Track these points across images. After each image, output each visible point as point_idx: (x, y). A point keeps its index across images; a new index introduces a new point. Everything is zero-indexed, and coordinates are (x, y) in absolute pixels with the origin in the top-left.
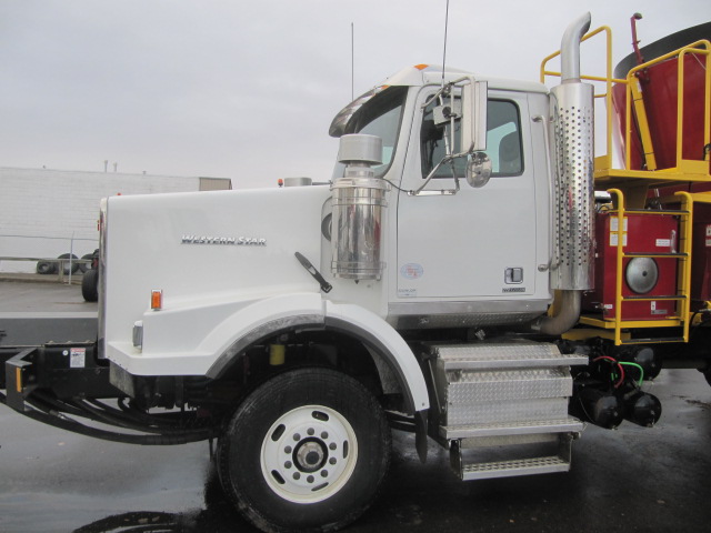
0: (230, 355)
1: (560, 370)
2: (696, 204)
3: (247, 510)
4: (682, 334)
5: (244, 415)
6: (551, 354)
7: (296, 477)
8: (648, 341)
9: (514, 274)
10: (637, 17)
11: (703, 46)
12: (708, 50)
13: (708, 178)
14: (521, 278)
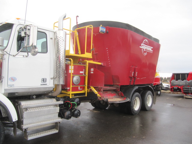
1: (56, 105)
6: (54, 101)
9: (44, 80)
10: (78, 16)
11: (91, 27)
12: (92, 28)
13: (91, 57)
14: (46, 81)
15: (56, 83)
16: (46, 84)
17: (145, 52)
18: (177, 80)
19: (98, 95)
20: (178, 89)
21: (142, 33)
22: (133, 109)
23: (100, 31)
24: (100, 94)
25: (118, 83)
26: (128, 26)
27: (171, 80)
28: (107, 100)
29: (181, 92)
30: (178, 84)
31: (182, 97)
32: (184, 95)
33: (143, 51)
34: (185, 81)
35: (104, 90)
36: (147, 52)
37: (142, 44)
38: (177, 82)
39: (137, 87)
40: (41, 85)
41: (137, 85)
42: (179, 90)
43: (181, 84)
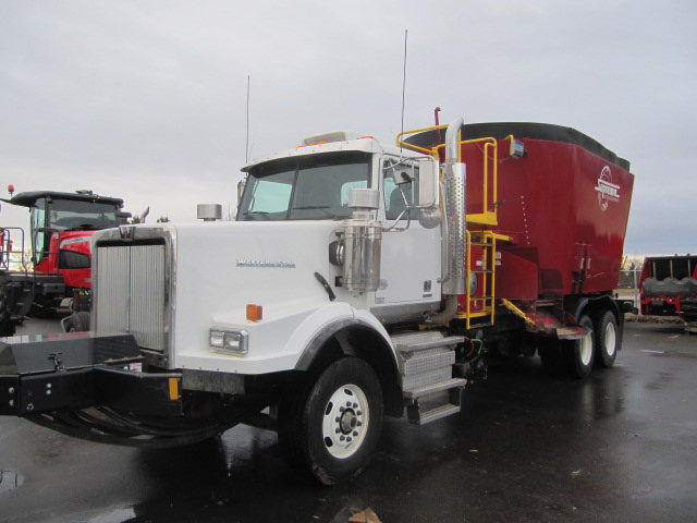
0: (313, 352)
1: (448, 347)
2: (497, 240)
3: (317, 469)
4: (490, 320)
5: (315, 397)
6: (437, 338)
7: (342, 439)
8: (479, 325)
9: (427, 286)
10: (438, 110)
11: (492, 142)
12: (495, 144)
13: (496, 223)
14: (430, 287)
15: (447, 291)
16: (431, 295)
17: (604, 201)
18: (660, 278)
19: (528, 320)
20: (666, 305)
21: (598, 147)
22: (580, 362)
23: (512, 152)
24: (532, 318)
25: (556, 290)
26: (571, 134)
27: (642, 280)
28: (555, 330)
29: (677, 315)
30: (667, 290)
31: (681, 331)
32: (686, 324)
33: (600, 201)
34: (686, 280)
35: (538, 308)
36: (610, 202)
37: (599, 180)
38: (661, 283)
39: (585, 301)
40: (424, 296)
41: (585, 296)
42: (668, 309)
43: (674, 290)
